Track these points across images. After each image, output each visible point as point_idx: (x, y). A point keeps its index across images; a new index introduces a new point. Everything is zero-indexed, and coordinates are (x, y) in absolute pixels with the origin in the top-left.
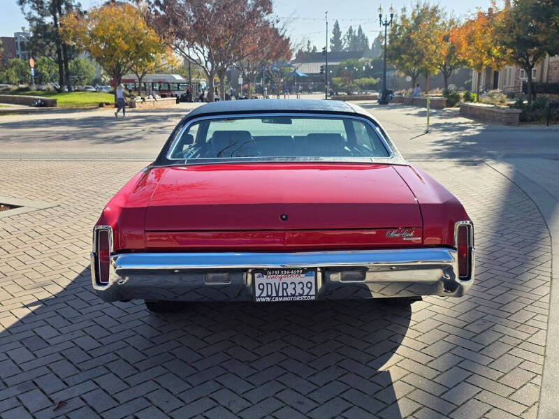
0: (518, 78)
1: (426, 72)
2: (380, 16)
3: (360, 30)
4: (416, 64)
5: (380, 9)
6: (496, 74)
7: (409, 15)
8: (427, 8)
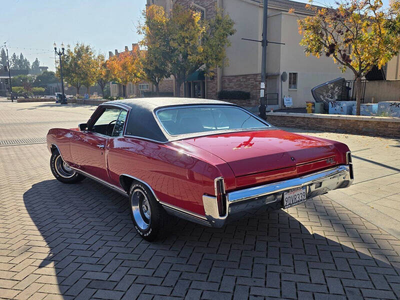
0: (138, 90)
1: (87, 85)
2: (55, 49)
3: (22, 56)
4: (82, 79)
5: (62, 44)
6: (124, 87)
7: (72, 50)
8: (83, 46)
